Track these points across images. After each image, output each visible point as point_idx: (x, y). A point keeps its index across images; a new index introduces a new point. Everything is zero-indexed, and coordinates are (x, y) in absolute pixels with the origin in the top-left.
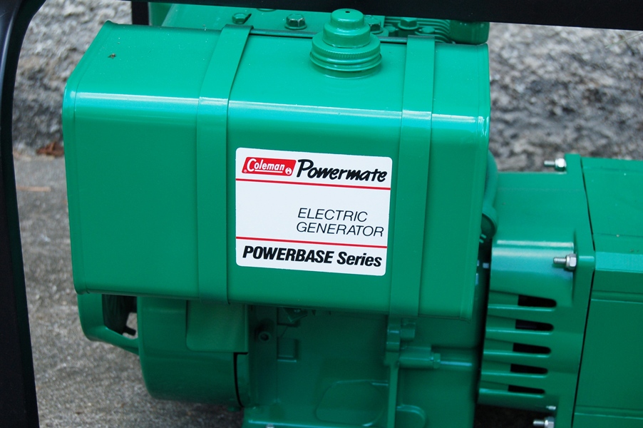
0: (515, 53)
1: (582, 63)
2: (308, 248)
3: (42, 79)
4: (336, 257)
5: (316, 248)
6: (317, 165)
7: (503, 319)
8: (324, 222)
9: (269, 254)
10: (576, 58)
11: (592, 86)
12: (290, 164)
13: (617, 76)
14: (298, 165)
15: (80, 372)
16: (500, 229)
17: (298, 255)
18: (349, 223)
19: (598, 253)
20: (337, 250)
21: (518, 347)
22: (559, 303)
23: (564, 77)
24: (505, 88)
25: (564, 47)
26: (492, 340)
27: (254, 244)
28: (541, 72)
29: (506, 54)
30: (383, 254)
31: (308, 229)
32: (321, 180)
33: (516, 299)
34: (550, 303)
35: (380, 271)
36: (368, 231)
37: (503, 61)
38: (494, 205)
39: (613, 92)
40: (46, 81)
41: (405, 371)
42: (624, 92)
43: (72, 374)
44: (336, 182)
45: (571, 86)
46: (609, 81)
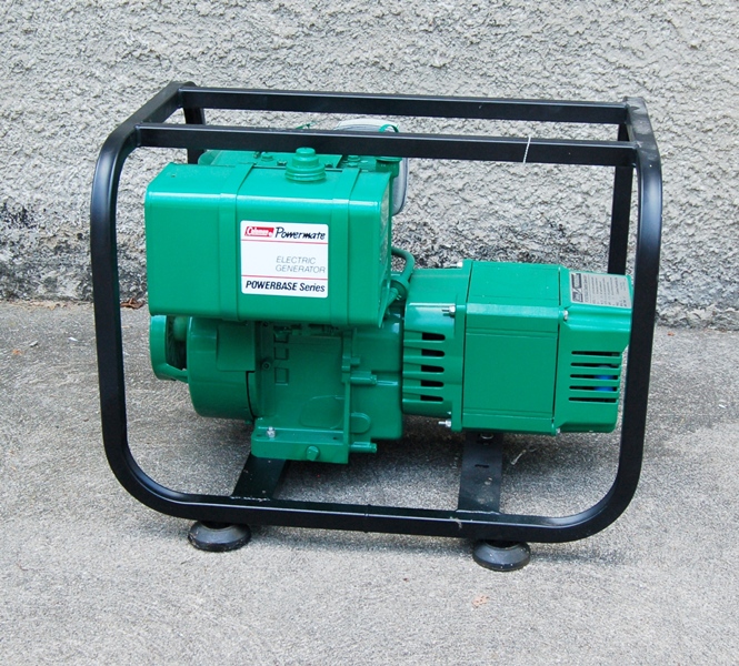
0: (467, 227)
1: (514, 232)
2: (283, 281)
3: (125, 252)
4: (298, 286)
5: (287, 281)
6: (287, 231)
7: (413, 349)
8: (291, 265)
9: (261, 285)
10: (511, 229)
11: (524, 250)
12: (271, 230)
13: (541, 243)
14: (275, 231)
15: (150, 423)
16: (411, 294)
17: (278, 286)
18: (305, 265)
19: (469, 305)
20: (299, 282)
21: (425, 368)
22: (447, 337)
23: (503, 244)
24: (461, 252)
25: (502, 222)
26: (408, 363)
27: (252, 280)
28: (486, 240)
29: (460, 228)
30: (325, 284)
31: (282, 269)
32: (289, 239)
33: (421, 335)
34: (441, 337)
35: (324, 295)
36: (316, 270)
37: (459, 233)
38: (409, 281)
39: (540, 254)
40: (127, 253)
41: (354, 385)
42: (548, 254)
43: (144, 424)
44: (297, 240)
45: (509, 250)
46: (536, 247)
